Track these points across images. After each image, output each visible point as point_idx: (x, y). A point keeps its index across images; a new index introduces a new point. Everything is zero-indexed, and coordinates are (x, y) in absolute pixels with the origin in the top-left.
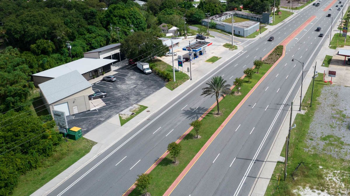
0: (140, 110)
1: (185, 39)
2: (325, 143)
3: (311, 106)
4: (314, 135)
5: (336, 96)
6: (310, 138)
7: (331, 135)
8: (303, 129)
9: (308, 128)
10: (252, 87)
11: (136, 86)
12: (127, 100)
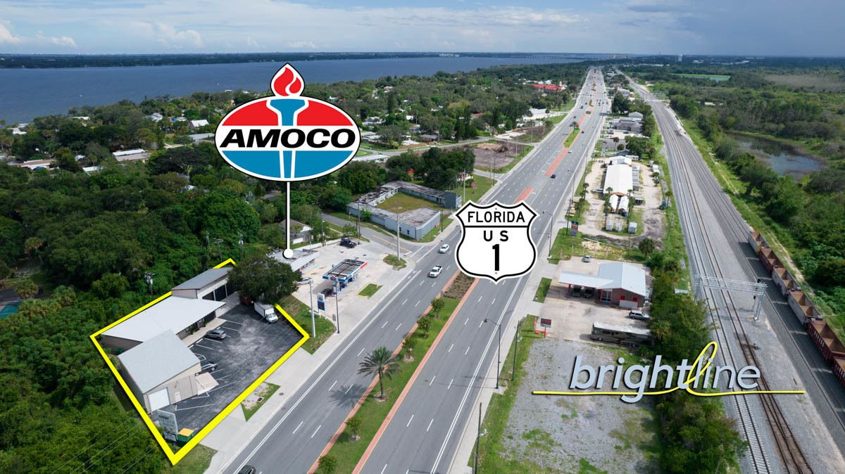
0: (269, 392)
1: (323, 246)
2: (529, 443)
3: (512, 380)
4: (514, 430)
5: (550, 359)
6: (509, 435)
7: (537, 430)
8: (500, 420)
9: (507, 418)
10: (429, 346)
11: (258, 348)
12: (248, 375)
